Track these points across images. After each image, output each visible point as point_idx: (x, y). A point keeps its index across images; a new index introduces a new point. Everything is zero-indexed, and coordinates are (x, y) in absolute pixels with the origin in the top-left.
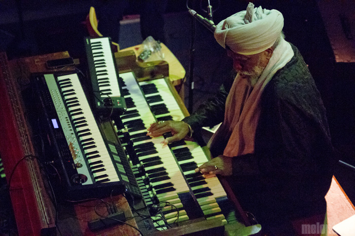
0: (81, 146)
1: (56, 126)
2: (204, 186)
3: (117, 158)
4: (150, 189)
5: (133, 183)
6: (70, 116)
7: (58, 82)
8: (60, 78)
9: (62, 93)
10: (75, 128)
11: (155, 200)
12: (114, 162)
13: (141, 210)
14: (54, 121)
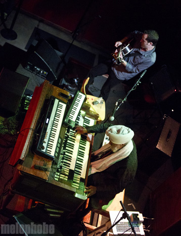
0: (50, 135)
1: (47, 122)
2: (80, 171)
3: (59, 145)
4: (62, 162)
5: (58, 157)
6: (54, 120)
7: (58, 104)
8: (60, 103)
9: (57, 109)
10: (53, 126)
11: (61, 167)
12: (57, 146)
13: (54, 168)
14: (48, 119)
